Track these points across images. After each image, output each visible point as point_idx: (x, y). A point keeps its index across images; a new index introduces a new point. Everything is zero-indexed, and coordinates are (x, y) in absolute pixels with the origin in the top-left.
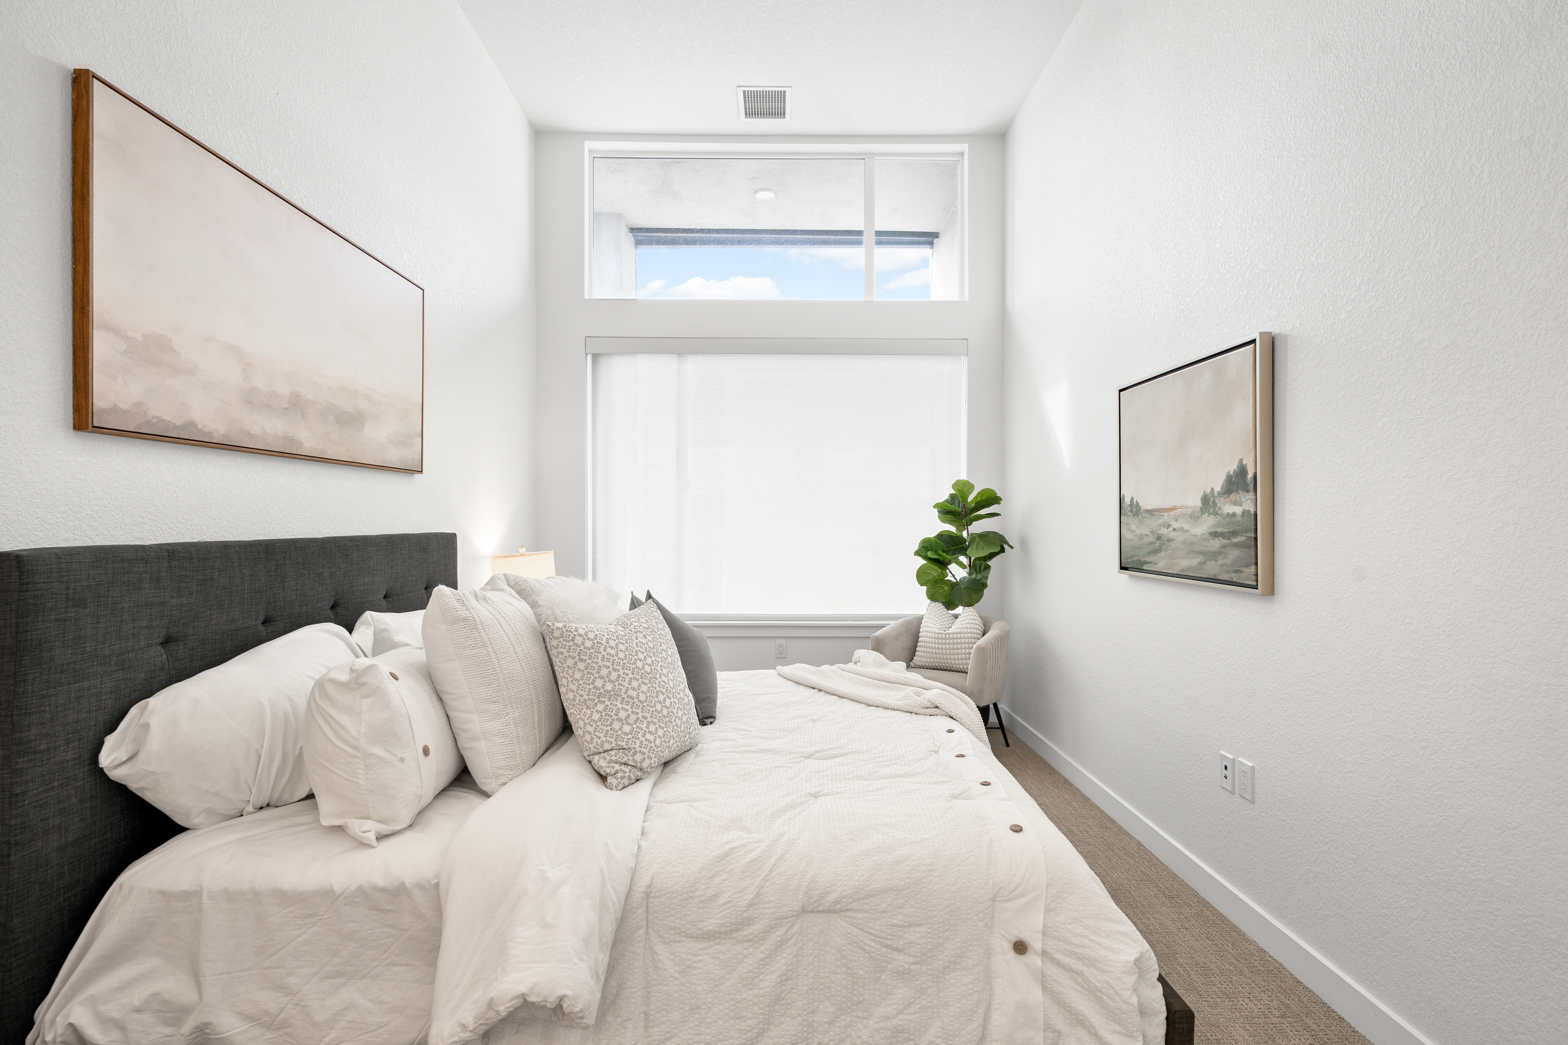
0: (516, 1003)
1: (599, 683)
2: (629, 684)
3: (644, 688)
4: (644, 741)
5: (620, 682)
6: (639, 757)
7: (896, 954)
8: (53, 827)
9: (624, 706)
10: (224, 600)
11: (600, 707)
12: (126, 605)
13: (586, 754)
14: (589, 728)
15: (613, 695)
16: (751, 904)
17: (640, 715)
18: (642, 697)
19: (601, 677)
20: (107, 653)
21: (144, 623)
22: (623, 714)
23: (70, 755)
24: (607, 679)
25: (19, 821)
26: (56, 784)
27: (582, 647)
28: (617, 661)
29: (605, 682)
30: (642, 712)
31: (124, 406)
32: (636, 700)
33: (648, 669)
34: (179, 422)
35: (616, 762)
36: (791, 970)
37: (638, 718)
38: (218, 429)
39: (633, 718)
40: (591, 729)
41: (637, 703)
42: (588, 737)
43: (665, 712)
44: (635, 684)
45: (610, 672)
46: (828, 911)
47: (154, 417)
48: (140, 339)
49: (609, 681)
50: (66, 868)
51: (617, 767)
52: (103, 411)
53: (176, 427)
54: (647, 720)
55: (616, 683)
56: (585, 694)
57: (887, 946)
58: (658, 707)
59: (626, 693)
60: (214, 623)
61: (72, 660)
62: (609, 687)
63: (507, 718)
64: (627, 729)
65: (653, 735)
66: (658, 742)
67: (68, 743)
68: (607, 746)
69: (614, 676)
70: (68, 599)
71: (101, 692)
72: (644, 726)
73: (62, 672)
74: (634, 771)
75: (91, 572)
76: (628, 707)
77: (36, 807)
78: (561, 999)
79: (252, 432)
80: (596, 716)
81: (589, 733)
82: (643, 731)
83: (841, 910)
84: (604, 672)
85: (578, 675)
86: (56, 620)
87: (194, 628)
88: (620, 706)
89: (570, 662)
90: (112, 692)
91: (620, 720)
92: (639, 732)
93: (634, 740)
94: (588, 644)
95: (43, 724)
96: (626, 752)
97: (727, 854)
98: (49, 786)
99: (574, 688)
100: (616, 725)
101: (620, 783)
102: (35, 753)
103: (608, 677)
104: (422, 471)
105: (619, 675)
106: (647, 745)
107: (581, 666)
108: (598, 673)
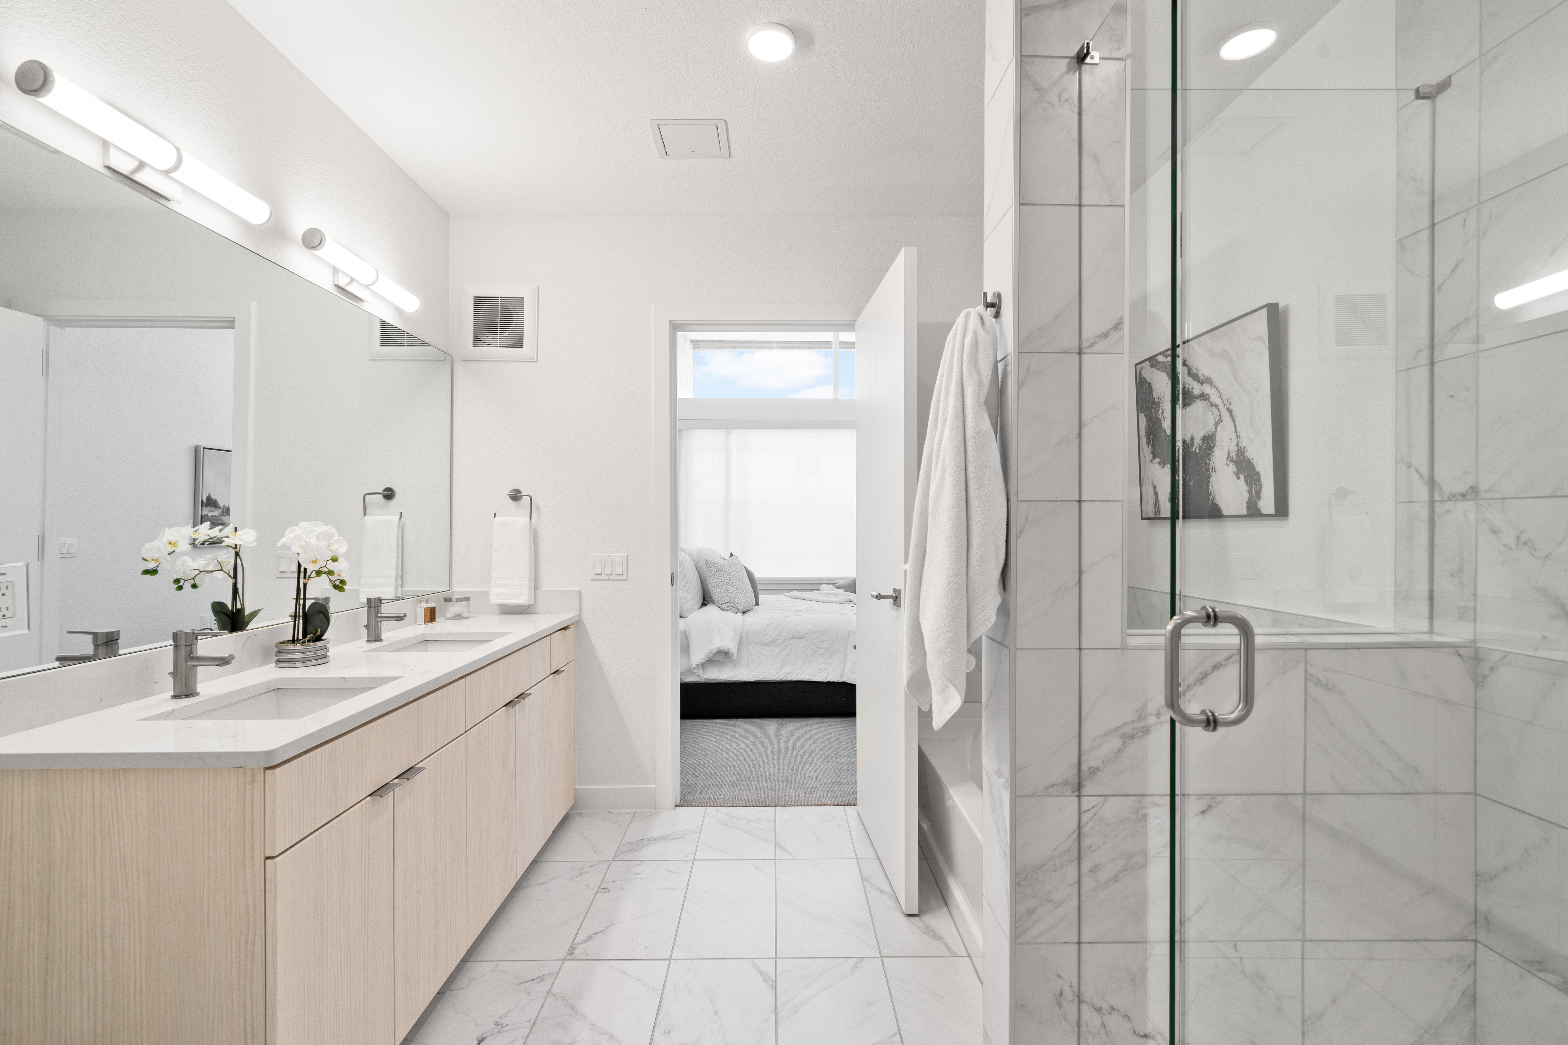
0: (717, 650)
1: (723, 580)
2: (733, 581)
3: (738, 583)
4: (739, 600)
7: (819, 649)
11: (724, 588)
13: (718, 605)
14: (720, 595)
15: (728, 584)
16: (777, 636)
18: (737, 586)
19: (724, 578)
22: (731, 591)
24: (726, 578)
27: (717, 567)
30: (737, 591)
32: (735, 586)
33: (738, 577)
35: (730, 606)
39: (735, 592)
40: (721, 596)
42: (719, 599)
43: (745, 592)
44: (735, 581)
45: (727, 576)
46: (800, 638)
51: (730, 608)
55: (729, 580)
56: (718, 583)
57: (817, 647)
58: (743, 589)
59: (732, 584)
62: (726, 581)
64: (733, 595)
66: (743, 601)
68: (726, 601)
69: (728, 578)
72: (738, 595)
74: (736, 610)
76: (733, 588)
78: (729, 649)
80: (722, 591)
81: (720, 597)
83: (804, 637)
84: (725, 576)
85: (716, 577)
88: (730, 588)
89: (713, 572)
91: (731, 592)
92: (737, 597)
93: (734, 603)
94: (719, 567)
97: (770, 624)
99: (715, 582)
100: (729, 594)
101: (732, 612)
105: (730, 577)
107: (717, 574)
108: (723, 576)
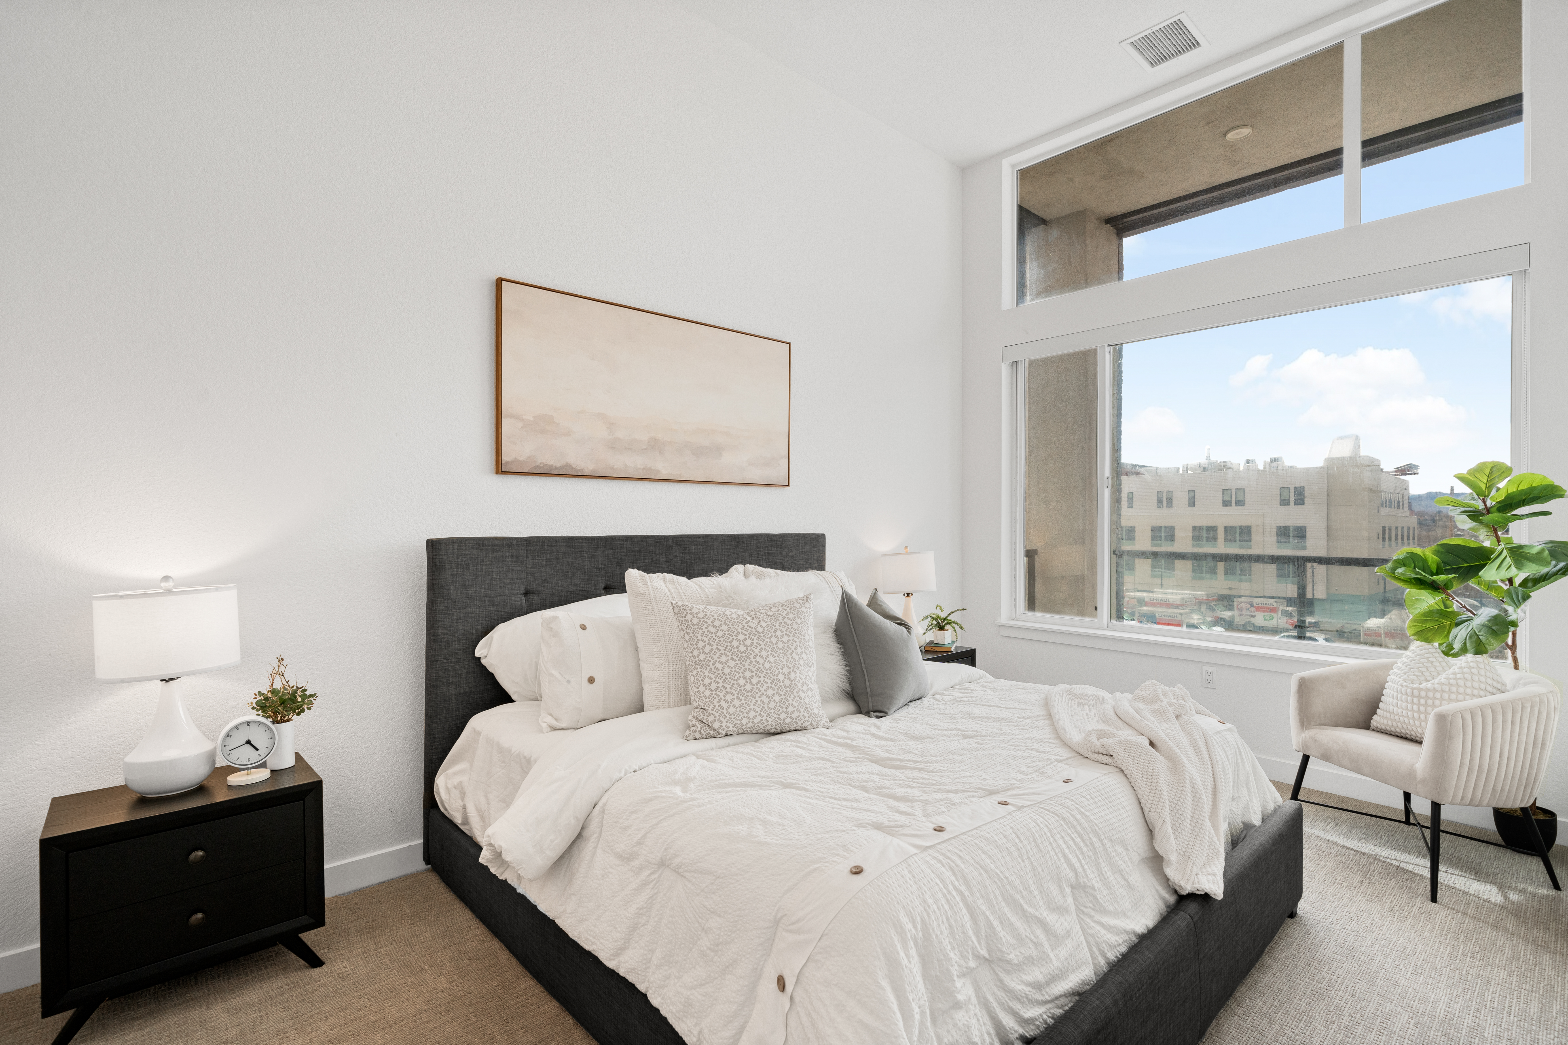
2: (718, 658)
4: (717, 706)
5: (712, 655)
6: (711, 719)
8: (452, 682)
9: (710, 675)
10: (568, 572)
12: (494, 570)
16: (638, 843)
17: (720, 685)
18: (727, 670)
20: (482, 595)
21: (508, 581)
22: (707, 681)
23: (461, 647)
24: (701, 651)
25: (434, 675)
26: (453, 660)
27: (690, 623)
28: (714, 637)
29: (700, 653)
30: (723, 682)
31: (521, 459)
32: (720, 672)
34: (558, 465)
36: (645, 908)
37: (718, 687)
38: (589, 467)
41: (721, 674)
44: (724, 659)
45: (705, 645)
46: (675, 872)
47: (541, 463)
48: (532, 419)
49: (703, 653)
50: (460, 706)
51: (694, 722)
52: (507, 463)
53: (556, 468)
54: (726, 690)
55: (708, 656)
59: (713, 665)
60: (560, 585)
61: (461, 597)
63: (664, 670)
64: (707, 693)
65: (728, 703)
67: (460, 640)
69: (707, 649)
70: (458, 564)
71: (479, 616)
73: (455, 602)
74: (706, 729)
75: (472, 550)
76: (713, 676)
77: (442, 670)
79: (615, 467)
82: (719, 698)
83: (681, 875)
86: (452, 575)
87: (544, 586)
88: (707, 674)
90: (486, 617)
92: (715, 698)
93: (710, 703)
94: (695, 621)
95: (445, 628)
96: (704, 712)
98: (449, 661)
101: (691, 734)
102: (441, 642)
103: (703, 650)
104: (788, 485)
105: (712, 649)
106: (719, 710)
108: (696, 644)
